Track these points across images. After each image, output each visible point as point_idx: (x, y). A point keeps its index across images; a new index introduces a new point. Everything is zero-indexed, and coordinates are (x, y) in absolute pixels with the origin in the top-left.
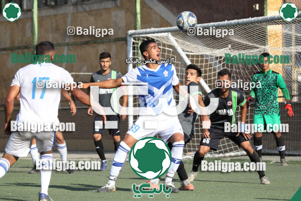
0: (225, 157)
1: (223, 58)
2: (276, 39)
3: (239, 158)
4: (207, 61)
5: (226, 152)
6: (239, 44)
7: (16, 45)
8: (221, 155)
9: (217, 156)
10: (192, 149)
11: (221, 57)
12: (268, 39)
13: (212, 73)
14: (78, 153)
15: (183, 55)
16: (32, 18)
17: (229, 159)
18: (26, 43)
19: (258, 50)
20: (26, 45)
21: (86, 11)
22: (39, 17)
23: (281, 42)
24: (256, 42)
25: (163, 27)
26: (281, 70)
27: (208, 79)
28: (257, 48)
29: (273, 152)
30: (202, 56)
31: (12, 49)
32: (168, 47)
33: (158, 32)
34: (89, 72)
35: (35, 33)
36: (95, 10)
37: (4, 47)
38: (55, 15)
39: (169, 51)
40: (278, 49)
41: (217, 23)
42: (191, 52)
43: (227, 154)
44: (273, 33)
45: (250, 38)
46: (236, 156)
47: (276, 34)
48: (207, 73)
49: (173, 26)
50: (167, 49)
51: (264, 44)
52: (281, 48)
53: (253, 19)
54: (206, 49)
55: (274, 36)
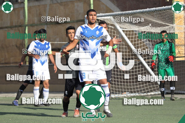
0: (147, 95)
1: (146, 32)
2: (180, 20)
3: (157, 96)
4: (136, 34)
5: (148, 92)
6: (156, 23)
7: (14, 25)
8: (145, 94)
9: (142, 94)
10: (126, 90)
11: (145, 32)
12: (175, 20)
13: (139, 42)
14: (54, 93)
15: (121, 30)
16: (24, 8)
17: (150, 97)
18: (20, 23)
19: (169, 27)
20: (20, 24)
21: (58, 3)
22: (28, 7)
23: (184, 22)
24: (167, 22)
25: (108, 13)
26: (183, 40)
27: (136, 46)
28: (168, 26)
29: (179, 92)
30: (133, 31)
31: (11, 27)
32: (111, 26)
33: (104, 16)
34: (60, 42)
35: (26, 17)
36: (64, 2)
37: (6, 26)
38: (39, 6)
39: (111, 28)
40: (181, 26)
41: (142, 10)
42: (126, 29)
43: (149, 94)
44: (178, 16)
45: (163, 19)
46: (155, 95)
47: (180, 17)
48: (136, 42)
49: (114, 12)
50: (110, 26)
51: (173, 23)
52: (183, 25)
53: (165, 7)
54: (135, 27)
55: (179, 18)
